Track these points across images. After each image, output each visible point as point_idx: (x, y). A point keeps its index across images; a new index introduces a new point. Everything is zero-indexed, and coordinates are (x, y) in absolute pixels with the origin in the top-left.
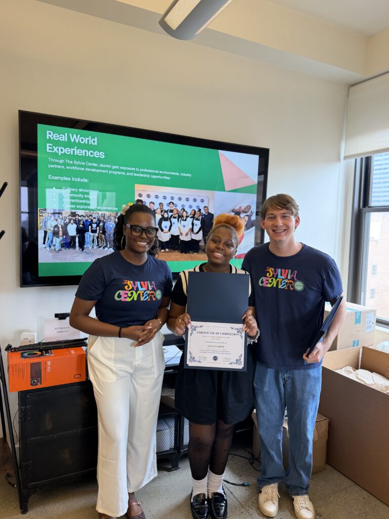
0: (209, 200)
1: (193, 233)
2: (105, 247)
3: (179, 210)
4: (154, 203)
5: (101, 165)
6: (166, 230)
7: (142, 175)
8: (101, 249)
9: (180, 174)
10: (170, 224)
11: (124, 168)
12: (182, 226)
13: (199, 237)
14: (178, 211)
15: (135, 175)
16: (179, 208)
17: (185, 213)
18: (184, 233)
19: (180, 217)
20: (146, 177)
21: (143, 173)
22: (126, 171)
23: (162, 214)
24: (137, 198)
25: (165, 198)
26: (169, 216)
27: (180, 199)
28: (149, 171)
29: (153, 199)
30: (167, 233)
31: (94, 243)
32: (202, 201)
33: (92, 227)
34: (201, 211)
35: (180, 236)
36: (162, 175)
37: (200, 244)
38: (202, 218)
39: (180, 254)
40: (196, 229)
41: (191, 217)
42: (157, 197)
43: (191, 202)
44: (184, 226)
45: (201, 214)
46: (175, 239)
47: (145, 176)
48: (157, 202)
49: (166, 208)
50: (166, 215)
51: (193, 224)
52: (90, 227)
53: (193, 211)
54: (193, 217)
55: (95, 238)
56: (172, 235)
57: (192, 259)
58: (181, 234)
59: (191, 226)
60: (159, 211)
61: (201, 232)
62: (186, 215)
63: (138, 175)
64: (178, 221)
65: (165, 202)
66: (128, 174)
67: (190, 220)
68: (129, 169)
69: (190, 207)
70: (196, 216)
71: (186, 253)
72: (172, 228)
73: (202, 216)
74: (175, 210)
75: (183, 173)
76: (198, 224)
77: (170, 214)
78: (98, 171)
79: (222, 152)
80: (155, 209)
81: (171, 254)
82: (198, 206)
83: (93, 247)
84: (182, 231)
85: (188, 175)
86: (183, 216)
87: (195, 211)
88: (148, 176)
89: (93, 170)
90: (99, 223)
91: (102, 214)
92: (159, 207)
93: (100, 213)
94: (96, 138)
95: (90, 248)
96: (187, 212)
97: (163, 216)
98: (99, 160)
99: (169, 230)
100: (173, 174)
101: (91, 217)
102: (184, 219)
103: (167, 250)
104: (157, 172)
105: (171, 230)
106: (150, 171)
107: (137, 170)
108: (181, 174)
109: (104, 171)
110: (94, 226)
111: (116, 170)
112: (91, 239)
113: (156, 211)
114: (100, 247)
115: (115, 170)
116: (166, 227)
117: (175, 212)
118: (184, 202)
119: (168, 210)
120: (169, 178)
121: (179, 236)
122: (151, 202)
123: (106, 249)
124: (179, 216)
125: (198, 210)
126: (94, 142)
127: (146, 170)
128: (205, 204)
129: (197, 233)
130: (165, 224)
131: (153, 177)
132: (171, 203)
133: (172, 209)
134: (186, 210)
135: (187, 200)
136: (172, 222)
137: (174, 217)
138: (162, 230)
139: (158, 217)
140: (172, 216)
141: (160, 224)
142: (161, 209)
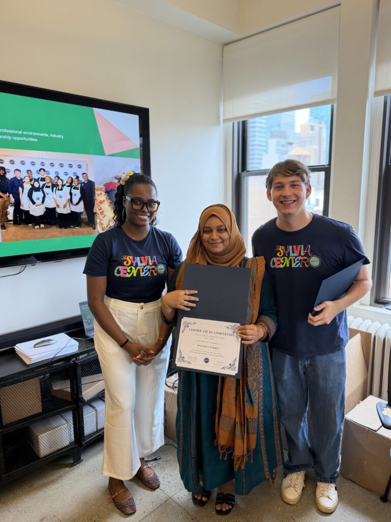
0: (87, 165)
1: (73, 204)
3: (53, 178)
4: (20, 171)
6: (38, 202)
9: (49, 135)
10: (43, 195)
12: (58, 196)
13: (80, 208)
14: (51, 179)
16: (53, 176)
17: (60, 181)
18: (62, 205)
19: (54, 186)
20: (7, 140)
23: (32, 183)
25: (33, 164)
26: (41, 186)
27: (52, 165)
28: (9, 131)
29: (18, 165)
30: (40, 205)
32: (80, 166)
34: (80, 179)
35: (57, 208)
36: (27, 136)
37: (82, 217)
38: (81, 186)
39: (59, 229)
40: (75, 200)
41: (68, 186)
42: (23, 163)
43: (66, 168)
44: (61, 197)
45: (79, 182)
46: (50, 212)
47: (5, 137)
48: (24, 169)
49: (36, 176)
50: (36, 185)
51: (71, 194)
53: (70, 179)
54: (71, 186)
56: (46, 208)
57: (74, 234)
58: (58, 206)
59: (69, 197)
60: (27, 180)
61: (82, 203)
62: (61, 183)
64: (53, 191)
65: (34, 169)
67: (66, 190)
69: (66, 174)
70: (73, 184)
71: (66, 228)
72: (46, 199)
73: (81, 184)
74: (47, 178)
75: (53, 134)
76: (77, 194)
77: (42, 183)
79: (97, 111)
80: (23, 177)
81: (47, 230)
82: (74, 173)
84: (58, 203)
85: (59, 136)
86: (58, 185)
87: (72, 179)
88: (10, 138)
92: (27, 175)
96: (62, 180)
97: (33, 185)
99: (43, 202)
100: (41, 135)
102: (60, 188)
103: (42, 226)
104: (20, 132)
105: (45, 202)
106: (12, 132)
108: (51, 135)
113: (23, 181)
116: (38, 199)
117: (48, 180)
118: (57, 168)
119: (39, 179)
120: (36, 141)
121: (55, 208)
122: (17, 170)
124: (52, 184)
125: (75, 177)
127: (6, 131)
128: (83, 170)
129: (78, 204)
130: (37, 195)
131: (15, 138)
132: (42, 170)
133: (43, 177)
134: (61, 178)
135: (61, 165)
136: (45, 192)
137: (47, 187)
138: (34, 203)
139: (27, 187)
140: (44, 185)
141: (30, 195)
142: (29, 177)
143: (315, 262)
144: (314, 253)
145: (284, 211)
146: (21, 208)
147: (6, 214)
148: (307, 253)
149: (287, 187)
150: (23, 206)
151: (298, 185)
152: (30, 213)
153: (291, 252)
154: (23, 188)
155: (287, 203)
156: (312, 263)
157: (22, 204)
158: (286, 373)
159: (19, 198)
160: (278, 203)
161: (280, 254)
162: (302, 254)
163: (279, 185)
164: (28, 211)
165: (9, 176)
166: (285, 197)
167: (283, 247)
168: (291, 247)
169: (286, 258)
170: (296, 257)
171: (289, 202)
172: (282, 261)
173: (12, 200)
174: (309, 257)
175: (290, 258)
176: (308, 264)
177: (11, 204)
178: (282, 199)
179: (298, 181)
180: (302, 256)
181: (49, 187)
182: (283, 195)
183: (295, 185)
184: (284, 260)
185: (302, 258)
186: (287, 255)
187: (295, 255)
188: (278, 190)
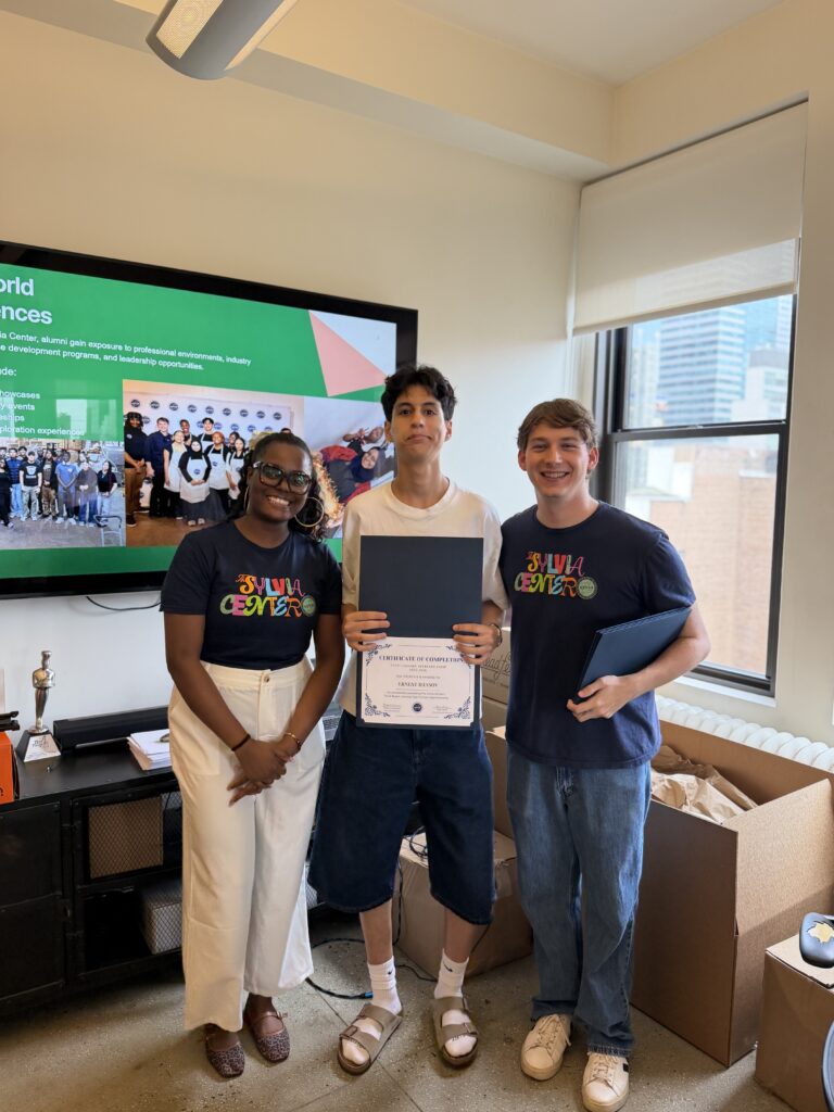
0: (292, 415)
2: (58, 515)
3: (227, 436)
4: (167, 421)
5: (44, 340)
6: (197, 478)
7: (137, 361)
8: (47, 520)
9: (224, 358)
10: (206, 466)
11: (98, 346)
12: (235, 469)
14: (223, 437)
15: (122, 359)
16: (227, 432)
17: (239, 441)
19: (228, 450)
20: (149, 365)
21: (140, 355)
22: (102, 352)
23: (188, 443)
24: (128, 409)
25: (192, 409)
26: (204, 448)
27: (227, 412)
28: (154, 351)
29: (164, 411)
30: (199, 484)
31: (33, 508)
32: (278, 416)
33: (26, 473)
35: (231, 491)
36: (185, 360)
42: (174, 407)
43: (252, 419)
44: (239, 471)
46: (218, 497)
47: (145, 361)
48: (175, 419)
49: (195, 431)
50: (196, 447)
52: (22, 473)
55: (34, 497)
56: (211, 489)
58: (230, 485)
60: (179, 437)
62: (241, 446)
63: (129, 360)
64: (225, 460)
66: (106, 358)
68: (108, 346)
69: (251, 428)
72: (211, 474)
74: (217, 435)
75: (232, 357)
77: (206, 444)
78: (38, 351)
79: (317, 316)
80: (171, 433)
82: (267, 428)
83: (29, 516)
84: (234, 481)
85: (243, 361)
86: (235, 449)
88: (153, 362)
89: (25, 350)
90: (43, 464)
91: (48, 444)
92: (180, 429)
93: (45, 441)
94: (31, 281)
95: (23, 519)
96: (242, 440)
97: (189, 448)
98: (38, 329)
99: (206, 477)
100: (210, 358)
101: (23, 451)
102: (238, 455)
103: (202, 521)
104: (172, 354)
105: (210, 479)
106: (157, 352)
107: (127, 348)
108: (228, 359)
109: (49, 352)
110: (31, 470)
111: (79, 350)
112: (26, 498)
113: (173, 439)
114: (45, 516)
115: (77, 349)
116: (197, 472)
117: (217, 439)
118: (235, 418)
119: (200, 436)
120: (200, 367)
121: (227, 490)
122: (162, 419)
123: (60, 520)
124: (225, 447)
126: (27, 289)
127: (147, 350)
128: (284, 423)
130: (195, 465)
131: (163, 364)
132: (208, 421)
133: (209, 433)
134: (241, 435)
135: (244, 413)
136: (211, 460)
137: (215, 451)
138: (189, 479)
139: (179, 449)
140: (209, 448)
141: (183, 465)
142: (184, 432)
143: (587, 588)
144: (588, 572)
145: (545, 489)
146: (166, 486)
147: (139, 496)
148: (576, 570)
149: (555, 447)
150: (168, 484)
151: (575, 447)
152: (182, 497)
153: (550, 565)
154: (171, 451)
155: (552, 475)
156: (581, 591)
157: (167, 480)
158: (529, 804)
159: (163, 469)
160: (537, 475)
161: (533, 567)
162: (568, 572)
163: (540, 443)
164: (178, 494)
165: (148, 430)
166: (549, 465)
167: (539, 555)
168: (550, 556)
169: (540, 576)
170: (557, 575)
171: (556, 475)
172: (534, 581)
173: (151, 472)
174: (578, 578)
175: (547, 576)
176: (574, 590)
177: (148, 478)
178: (544, 469)
179: (574, 439)
180: (567, 576)
181: (219, 452)
182: (547, 460)
183: (568, 446)
184: (537, 578)
185: (567, 580)
186: (542, 570)
187: (556, 571)
188: (540, 452)
